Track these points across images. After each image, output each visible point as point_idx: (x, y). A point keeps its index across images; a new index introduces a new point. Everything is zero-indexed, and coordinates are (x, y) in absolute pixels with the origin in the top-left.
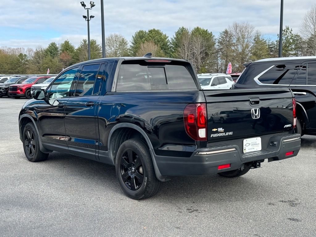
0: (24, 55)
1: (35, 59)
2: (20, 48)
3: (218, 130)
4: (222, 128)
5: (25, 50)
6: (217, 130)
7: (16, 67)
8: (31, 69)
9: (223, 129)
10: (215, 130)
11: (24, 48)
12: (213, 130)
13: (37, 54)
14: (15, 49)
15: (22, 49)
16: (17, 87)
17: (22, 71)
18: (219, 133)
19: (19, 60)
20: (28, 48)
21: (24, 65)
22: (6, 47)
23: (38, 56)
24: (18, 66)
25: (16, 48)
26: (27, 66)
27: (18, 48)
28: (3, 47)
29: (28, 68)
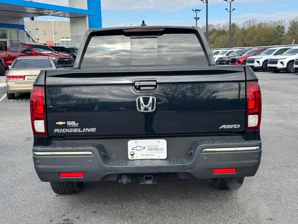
0: (281, 27)
1: (291, 31)
2: (281, 20)
3: (66, 123)
4: (74, 122)
5: (287, 22)
6: (64, 123)
7: (272, 39)
8: (287, 40)
9: (76, 123)
10: (61, 123)
11: (285, 20)
12: (57, 123)
13: (294, 25)
14: (276, 22)
15: (283, 21)
16: (235, 59)
17: (278, 43)
18: (68, 128)
19: (276, 33)
20: (289, 20)
21: (280, 37)
22: (268, 20)
23: (294, 27)
24: (275, 38)
25: (277, 20)
26: (283, 38)
27: (280, 21)
28: (266, 21)
29: (284, 40)
